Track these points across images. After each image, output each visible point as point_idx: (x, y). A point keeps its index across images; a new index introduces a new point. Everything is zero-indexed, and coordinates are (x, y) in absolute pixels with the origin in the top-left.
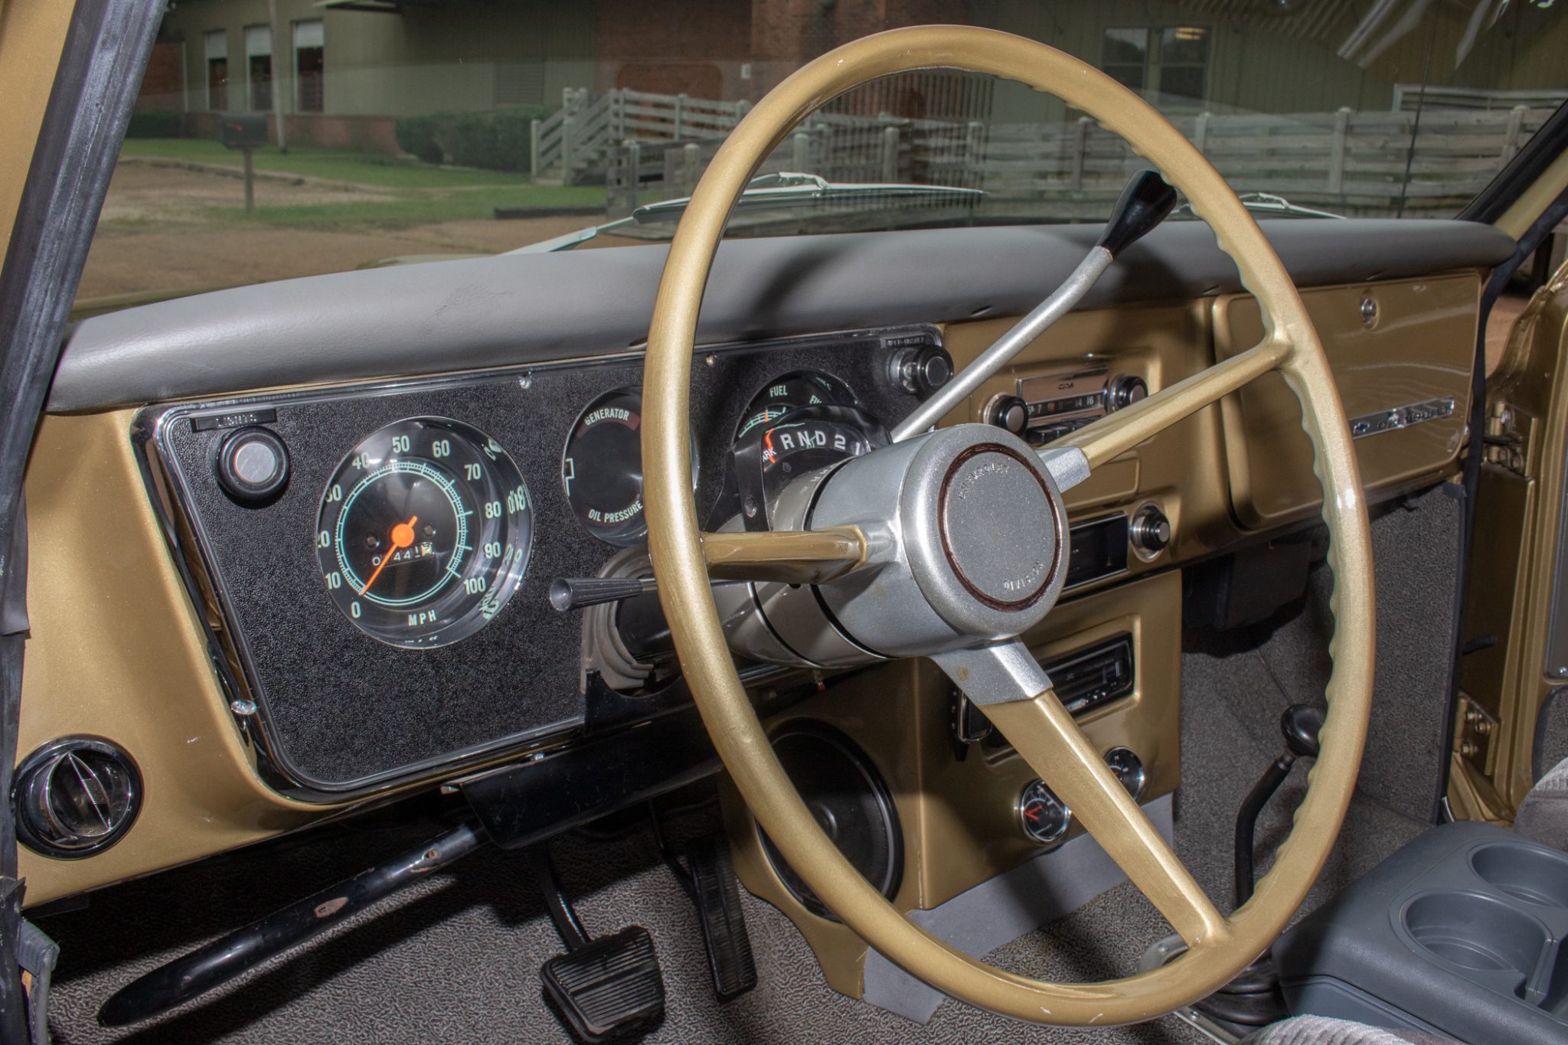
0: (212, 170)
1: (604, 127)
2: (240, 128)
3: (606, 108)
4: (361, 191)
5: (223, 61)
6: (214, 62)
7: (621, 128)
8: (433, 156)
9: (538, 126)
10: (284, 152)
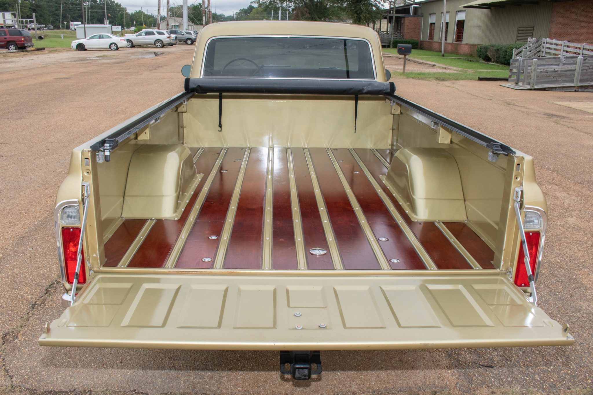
0: (412, 60)
1: (539, 51)
2: (403, 49)
3: (541, 45)
4: (450, 69)
5: (434, 23)
6: (431, 24)
7: (544, 52)
8: (487, 59)
9: (515, 50)
10: (443, 56)
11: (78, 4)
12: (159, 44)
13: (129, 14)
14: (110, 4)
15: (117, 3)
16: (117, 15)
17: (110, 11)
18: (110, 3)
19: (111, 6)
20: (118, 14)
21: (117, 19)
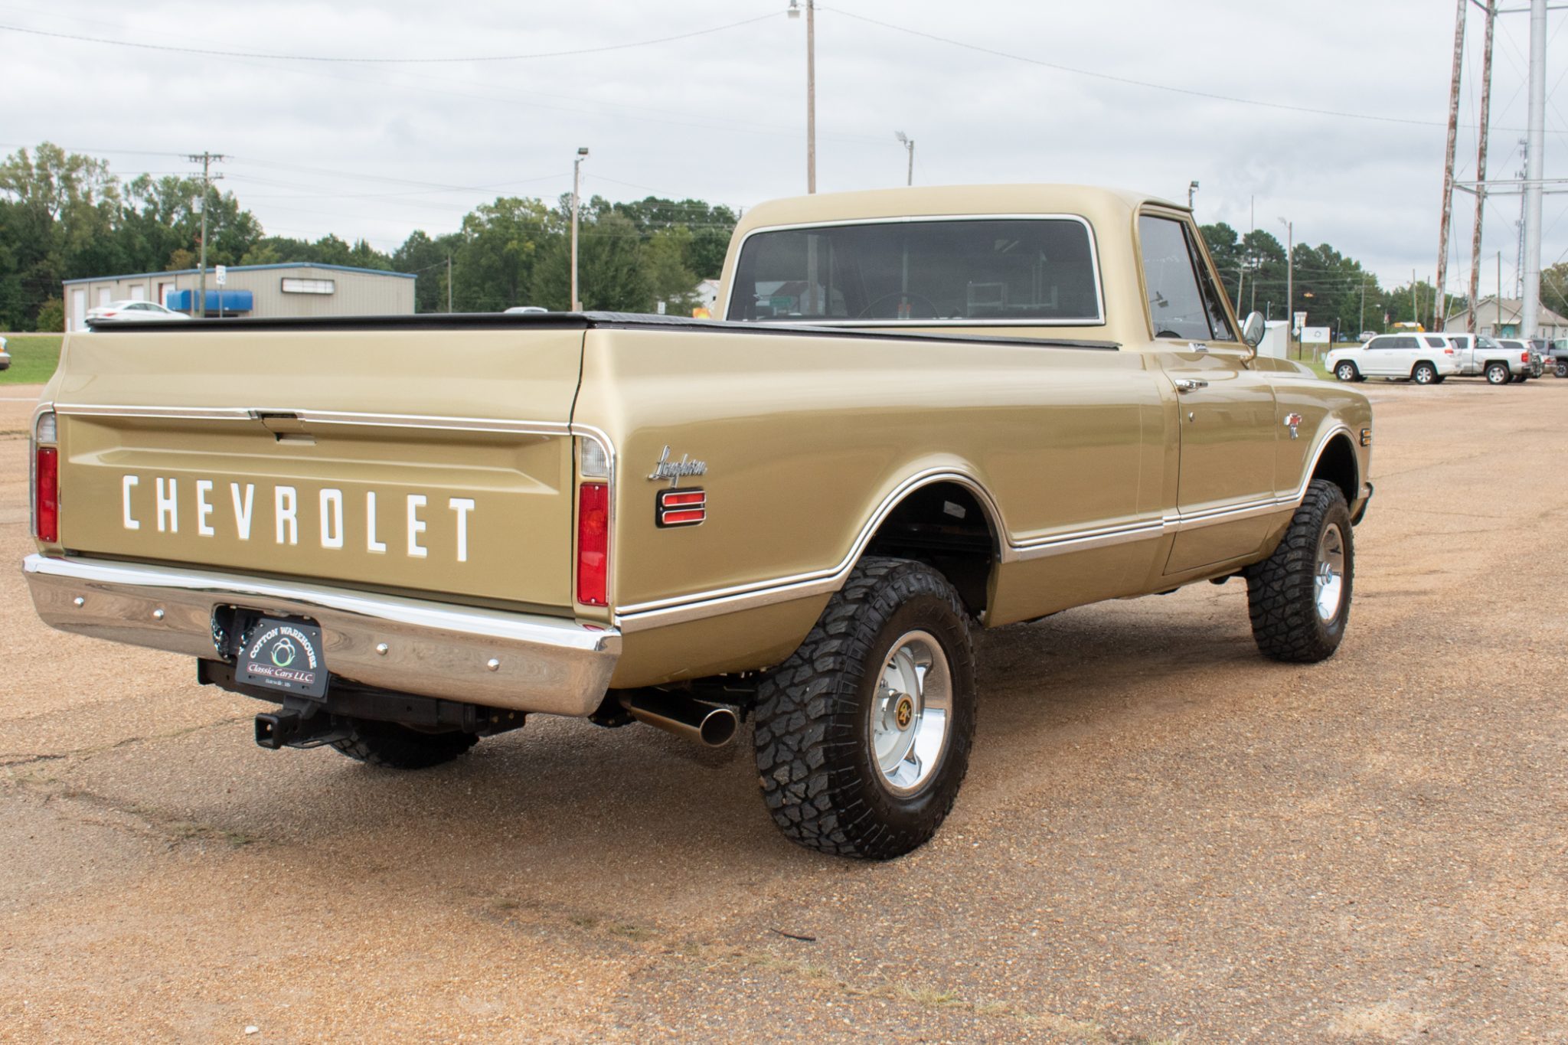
11: (1225, 264)
12: (1424, 375)
13: (1388, 294)
14: (1325, 262)
15: (1348, 261)
16: (1345, 295)
17: (1322, 283)
18: (1324, 258)
19: (1326, 268)
20: (1348, 292)
21: (1342, 309)
